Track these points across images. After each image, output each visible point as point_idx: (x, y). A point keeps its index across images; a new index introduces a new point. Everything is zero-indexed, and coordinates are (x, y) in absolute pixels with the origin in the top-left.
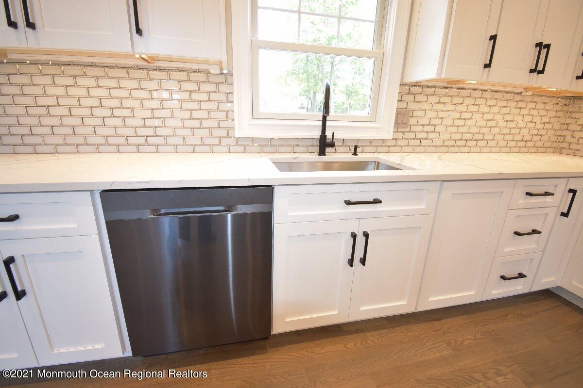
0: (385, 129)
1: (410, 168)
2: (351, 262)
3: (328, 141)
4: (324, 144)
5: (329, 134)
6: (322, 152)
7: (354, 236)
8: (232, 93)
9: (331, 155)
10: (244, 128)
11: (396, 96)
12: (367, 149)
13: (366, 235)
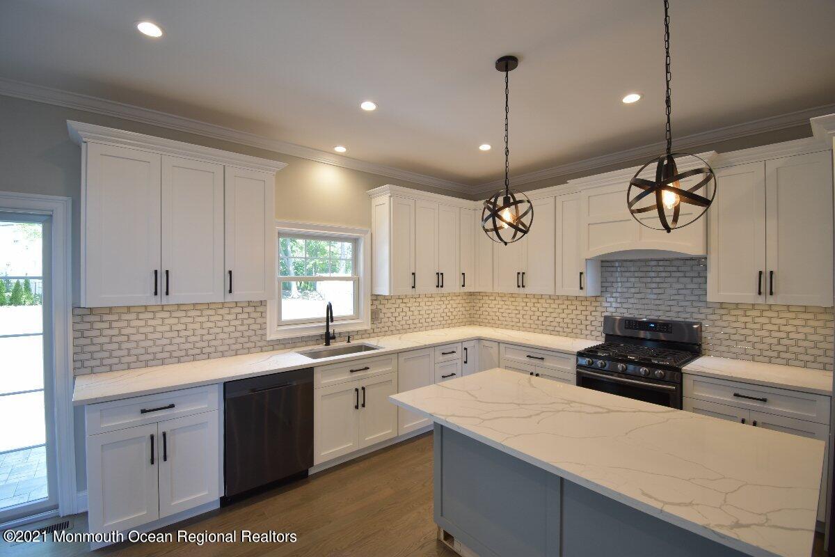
0: (365, 324)
1: (382, 348)
2: (357, 407)
3: (331, 336)
4: (328, 338)
5: (331, 331)
6: (328, 344)
7: (357, 390)
8: (265, 312)
9: (335, 345)
10: (272, 335)
11: (370, 303)
12: (356, 337)
13: (363, 389)
